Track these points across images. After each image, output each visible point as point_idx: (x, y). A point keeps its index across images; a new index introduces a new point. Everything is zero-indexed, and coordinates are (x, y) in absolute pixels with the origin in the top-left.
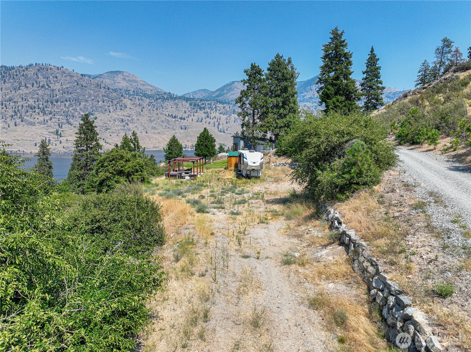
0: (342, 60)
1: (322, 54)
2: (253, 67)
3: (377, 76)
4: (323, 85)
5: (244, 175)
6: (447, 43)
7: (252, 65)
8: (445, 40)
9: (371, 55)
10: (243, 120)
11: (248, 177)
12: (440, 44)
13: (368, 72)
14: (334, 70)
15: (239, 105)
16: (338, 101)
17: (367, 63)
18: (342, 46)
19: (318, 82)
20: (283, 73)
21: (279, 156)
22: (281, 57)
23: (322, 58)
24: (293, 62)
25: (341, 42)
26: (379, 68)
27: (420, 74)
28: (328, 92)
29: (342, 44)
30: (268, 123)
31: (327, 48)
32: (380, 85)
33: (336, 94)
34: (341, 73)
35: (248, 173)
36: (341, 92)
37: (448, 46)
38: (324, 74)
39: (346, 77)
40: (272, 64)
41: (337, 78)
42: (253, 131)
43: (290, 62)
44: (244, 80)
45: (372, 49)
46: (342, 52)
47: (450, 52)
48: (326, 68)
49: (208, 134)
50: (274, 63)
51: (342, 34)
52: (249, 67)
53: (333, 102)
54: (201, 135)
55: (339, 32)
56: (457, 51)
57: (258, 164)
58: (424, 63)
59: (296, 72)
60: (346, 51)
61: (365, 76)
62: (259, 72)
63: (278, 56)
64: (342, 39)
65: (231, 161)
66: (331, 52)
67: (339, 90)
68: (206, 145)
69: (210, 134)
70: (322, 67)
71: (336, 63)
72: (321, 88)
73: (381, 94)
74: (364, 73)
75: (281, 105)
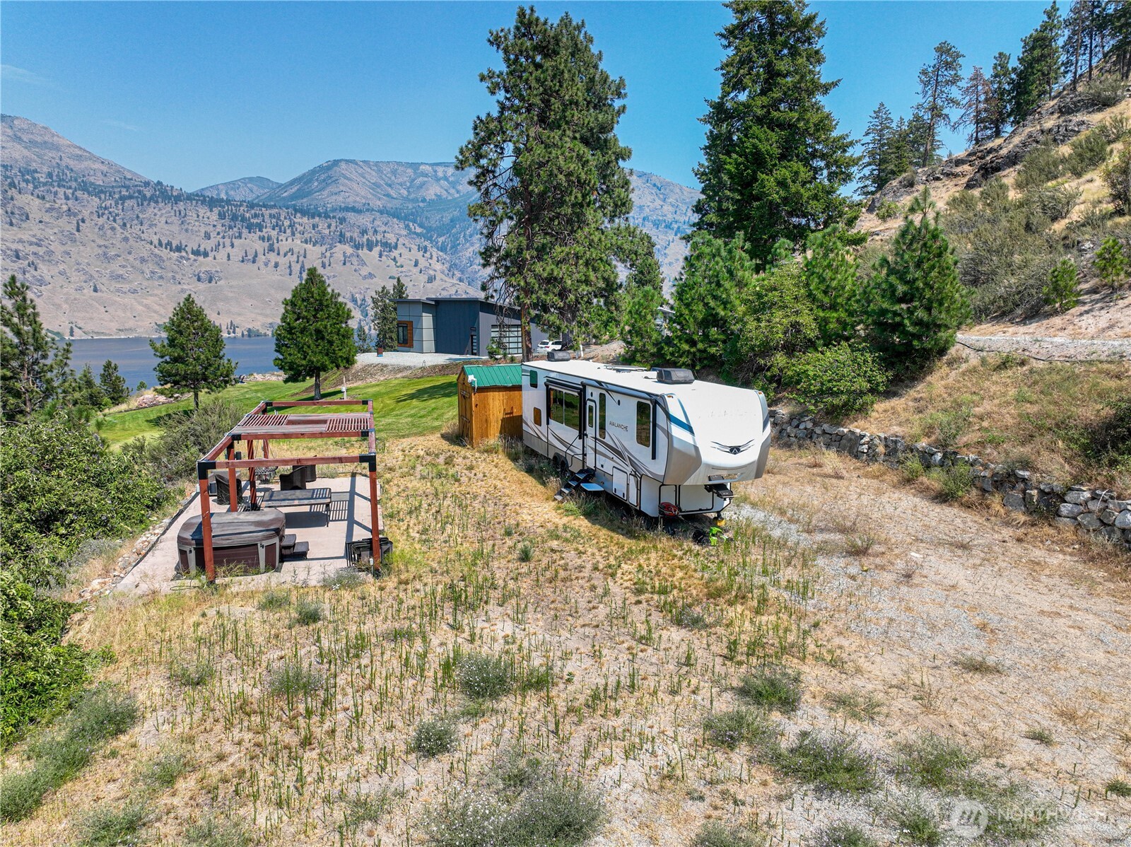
2: (526, 22)
5: (646, 507)
6: (947, 57)
7: (522, 14)
8: (943, 49)
10: (490, 236)
16: (795, 177)
19: (708, 118)
22: (579, 28)
23: (722, 35)
27: (870, 137)
28: (759, 147)
33: (785, 155)
35: (670, 495)
36: (804, 149)
37: (951, 65)
44: (495, 74)
46: (794, 16)
47: (954, 81)
49: (324, 293)
53: (782, 183)
58: (879, 111)
65: (485, 407)
67: (792, 141)
69: (329, 290)
70: (727, 65)
71: (777, 53)
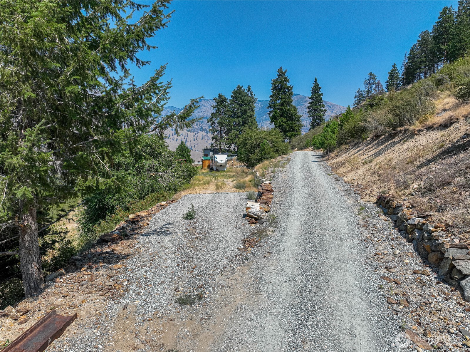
0: (286, 92)
1: (271, 86)
2: (220, 96)
3: (320, 101)
4: (273, 109)
5: (215, 169)
6: (372, 77)
7: (219, 95)
8: (370, 74)
9: (315, 84)
10: (213, 135)
11: (217, 170)
12: (368, 77)
13: (313, 97)
14: (280, 99)
15: (210, 123)
16: (282, 121)
17: (312, 91)
18: (286, 81)
19: (269, 107)
20: (243, 99)
21: (240, 161)
22: (242, 87)
23: (271, 89)
24: (252, 90)
25: (285, 79)
26: (322, 95)
27: (356, 99)
28: (276, 115)
29: (286, 80)
30: (232, 137)
31: (275, 82)
32: (322, 108)
33: (281, 116)
34: (285, 101)
35: (218, 168)
36: (285, 115)
37: (373, 79)
38: (273, 101)
39: (289, 103)
40: (235, 92)
41: (282, 105)
42: (221, 143)
43: (249, 89)
44: (214, 106)
45: (316, 79)
46: (285, 86)
47: (374, 83)
48: (275, 97)
49: (185, 146)
50: (236, 91)
51: (285, 72)
52: (217, 96)
53: (279, 122)
54: (179, 147)
55: (284, 71)
56: (379, 83)
57: (224, 162)
58: (359, 91)
59: (255, 97)
60: (288, 85)
61: (311, 101)
62: (225, 100)
63: (239, 86)
64: (285, 76)
65: (205, 163)
66: (277, 85)
67: (283, 113)
68: (183, 155)
70: (271, 96)
71: (282, 94)
72: (271, 112)
73: (323, 115)
74: (310, 99)
75: (242, 123)
